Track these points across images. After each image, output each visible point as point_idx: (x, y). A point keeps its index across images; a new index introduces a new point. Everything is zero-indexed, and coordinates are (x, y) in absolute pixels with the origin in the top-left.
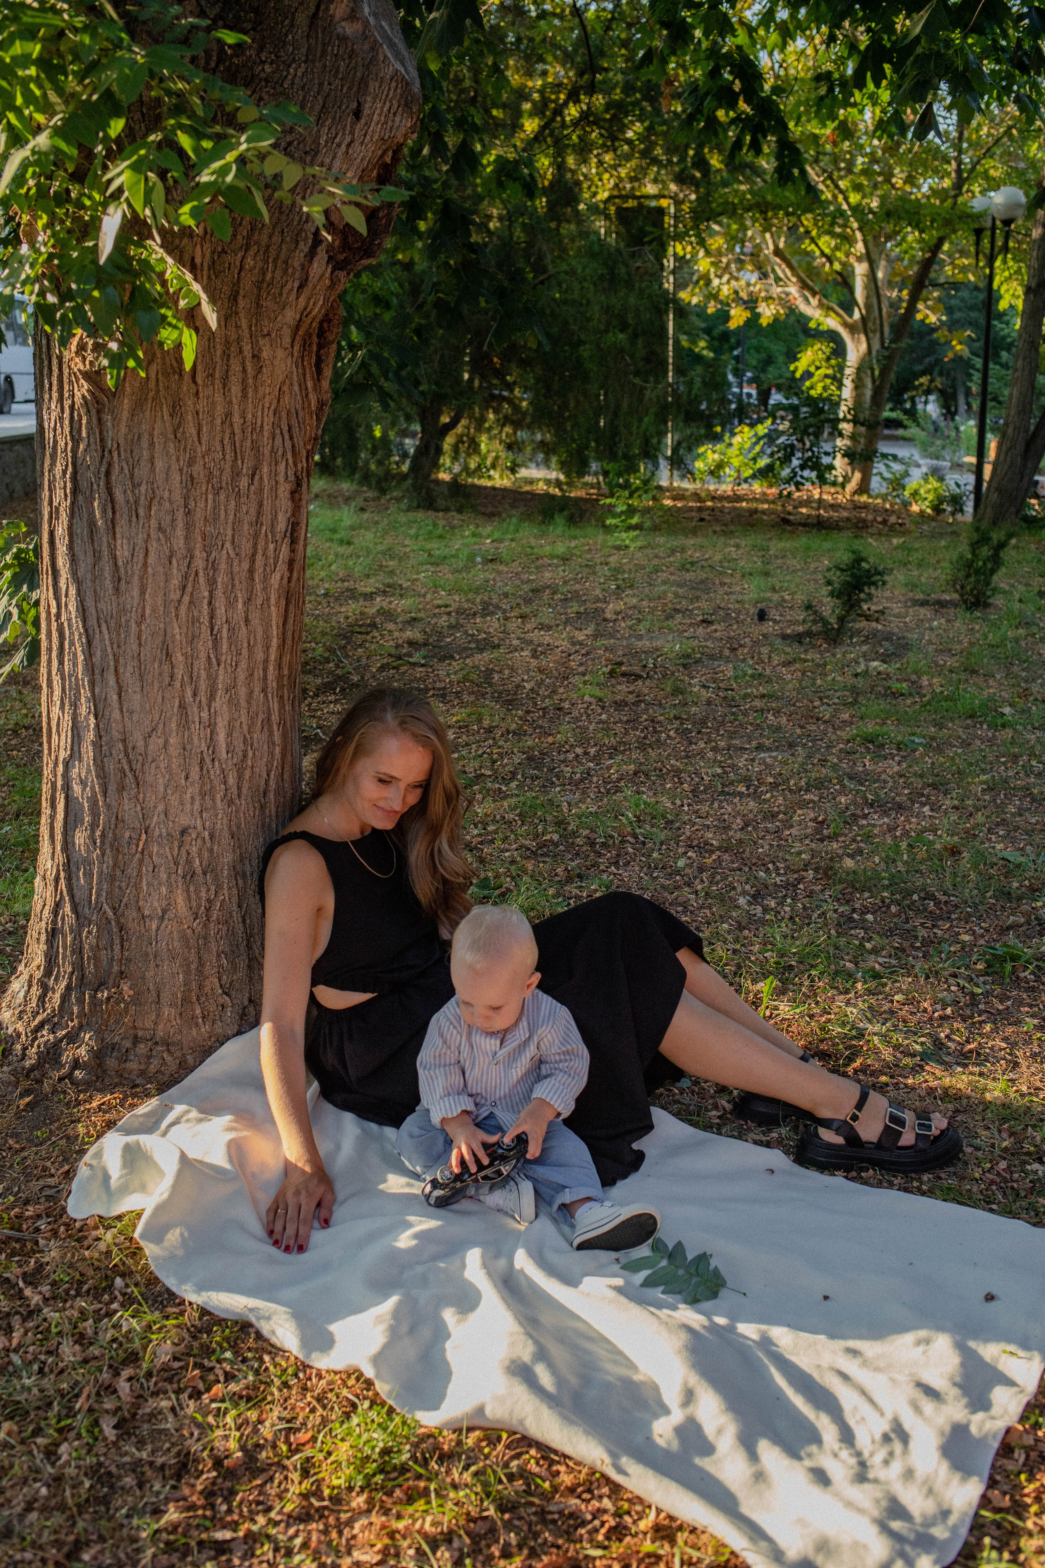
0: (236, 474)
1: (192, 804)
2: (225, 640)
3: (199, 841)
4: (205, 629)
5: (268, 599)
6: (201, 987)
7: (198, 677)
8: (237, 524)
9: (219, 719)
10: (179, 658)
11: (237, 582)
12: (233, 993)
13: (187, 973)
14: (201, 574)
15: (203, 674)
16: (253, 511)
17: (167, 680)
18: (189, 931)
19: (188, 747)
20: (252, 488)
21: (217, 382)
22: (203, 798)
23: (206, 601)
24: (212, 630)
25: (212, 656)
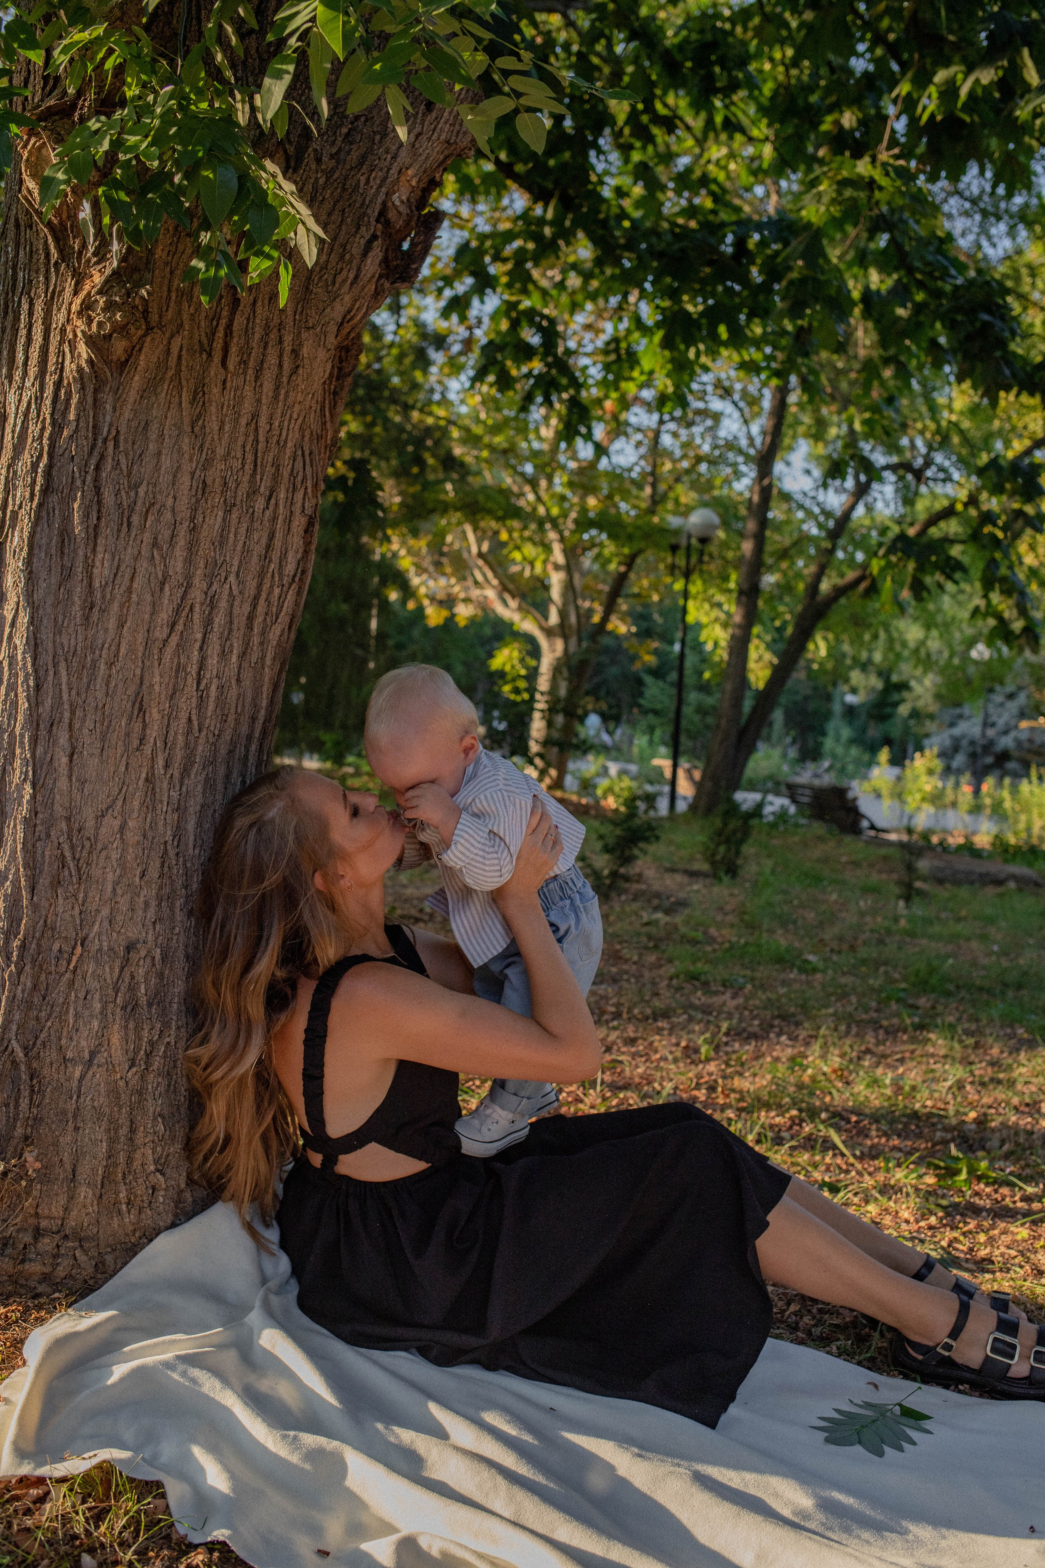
0: (253, 492)
1: (145, 911)
2: (212, 699)
3: (148, 960)
4: (191, 681)
5: (263, 658)
6: (130, 1160)
7: (174, 743)
8: (246, 551)
9: (191, 801)
10: (154, 715)
11: (235, 627)
12: (168, 1171)
13: (112, 1141)
14: (197, 609)
15: (181, 739)
16: (264, 541)
17: (136, 742)
18: (122, 1083)
19: (150, 834)
20: (267, 513)
21: (250, 372)
22: (159, 905)
23: (197, 645)
24: (198, 684)
25: (194, 718)
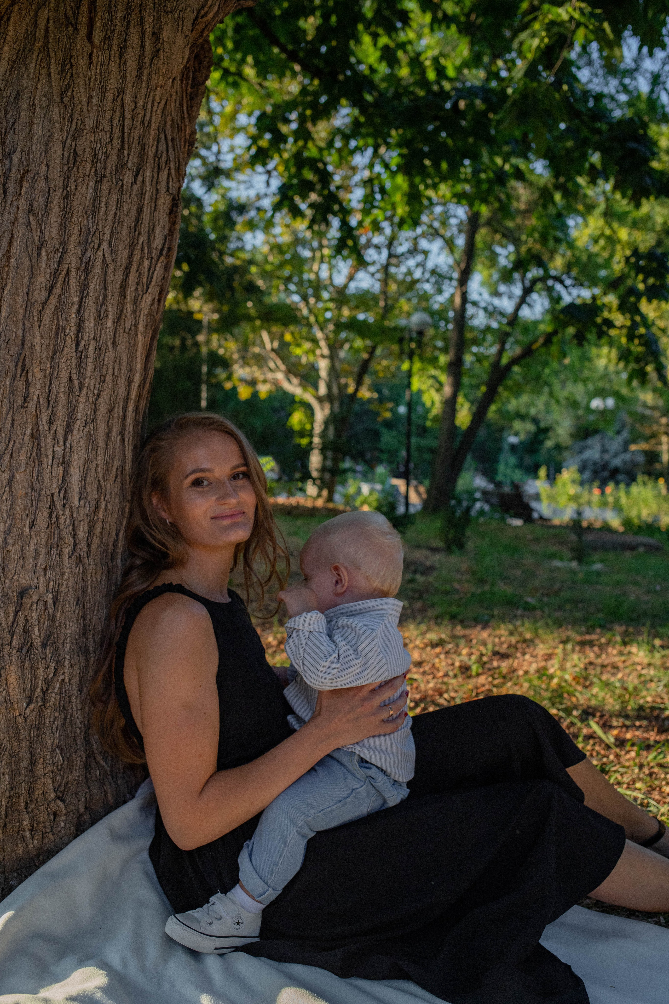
0: (121, 166)
1: (36, 558)
2: (90, 360)
3: (41, 604)
4: (70, 342)
5: (136, 325)
6: (31, 791)
7: (57, 401)
8: (117, 221)
9: (75, 457)
10: (37, 373)
11: (109, 293)
12: (68, 798)
13: (14, 774)
14: (73, 273)
15: (62, 398)
16: (133, 213)
17: (20, 400)
18: (20, 720)
19: (37, 487)
20: (136, 187)
21: (115, 48)
22: (49, 553)
23: (75, 308)
24: (77, 345)
25: (74, 377)
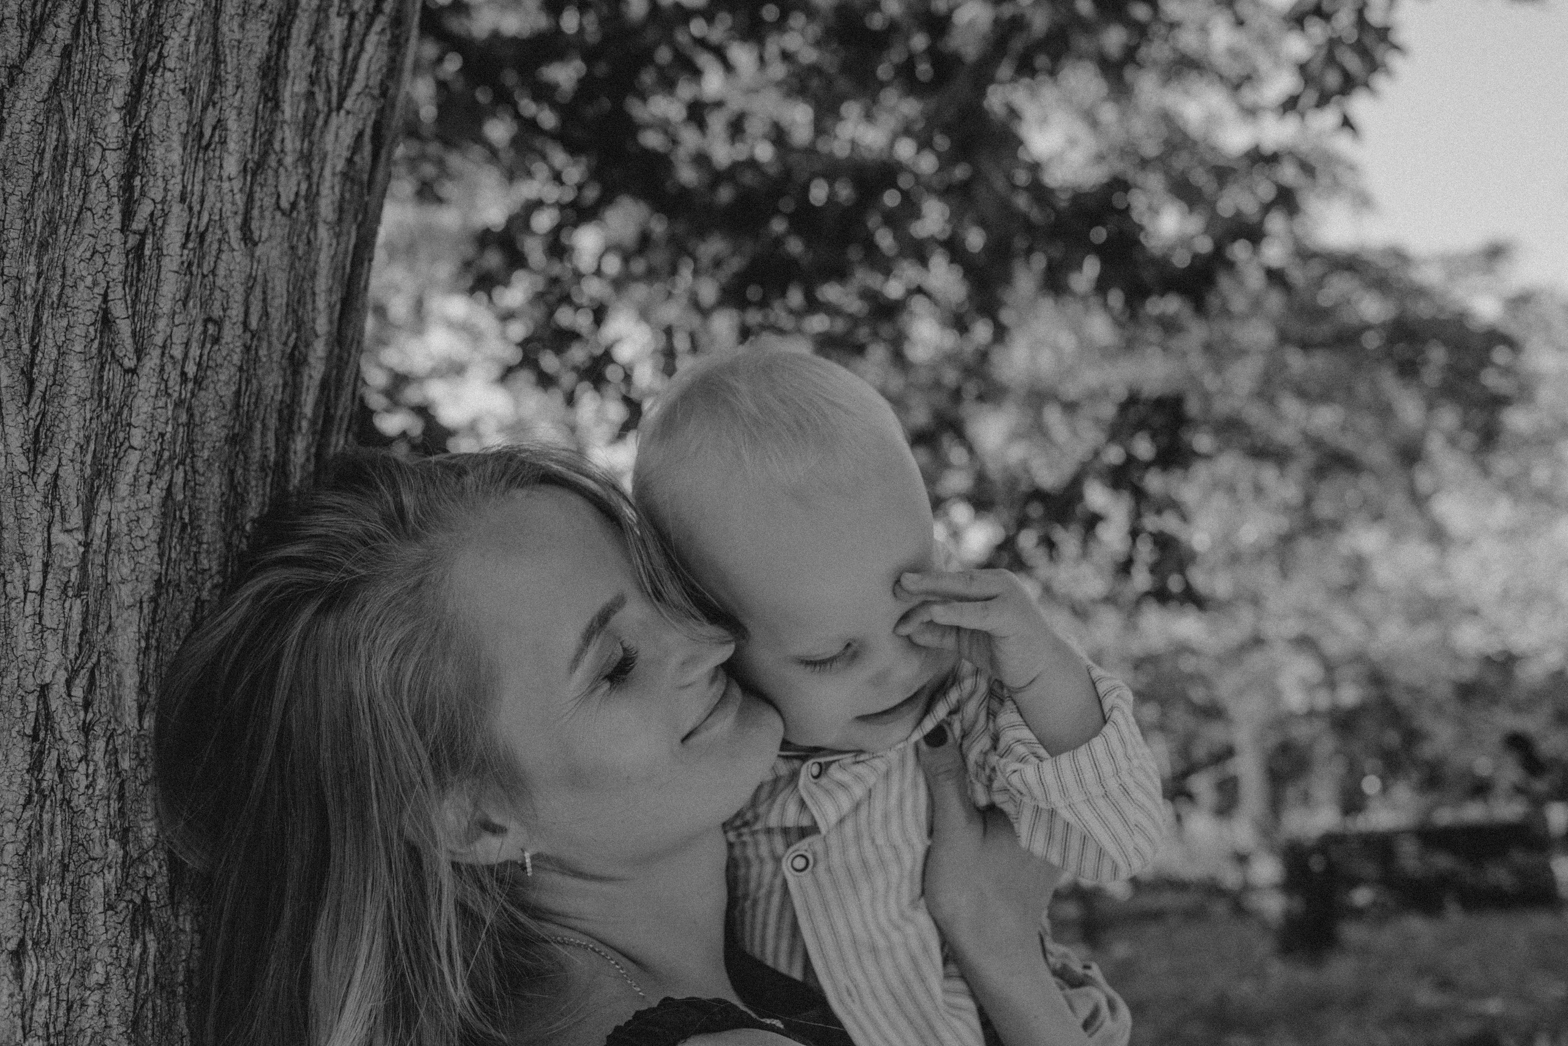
2: (171, 264)
9: (122, 567)
11: (228, 75)
15: (78, 373)
23: (118, 95)
24: (128, 215)
25: (119, 310)
